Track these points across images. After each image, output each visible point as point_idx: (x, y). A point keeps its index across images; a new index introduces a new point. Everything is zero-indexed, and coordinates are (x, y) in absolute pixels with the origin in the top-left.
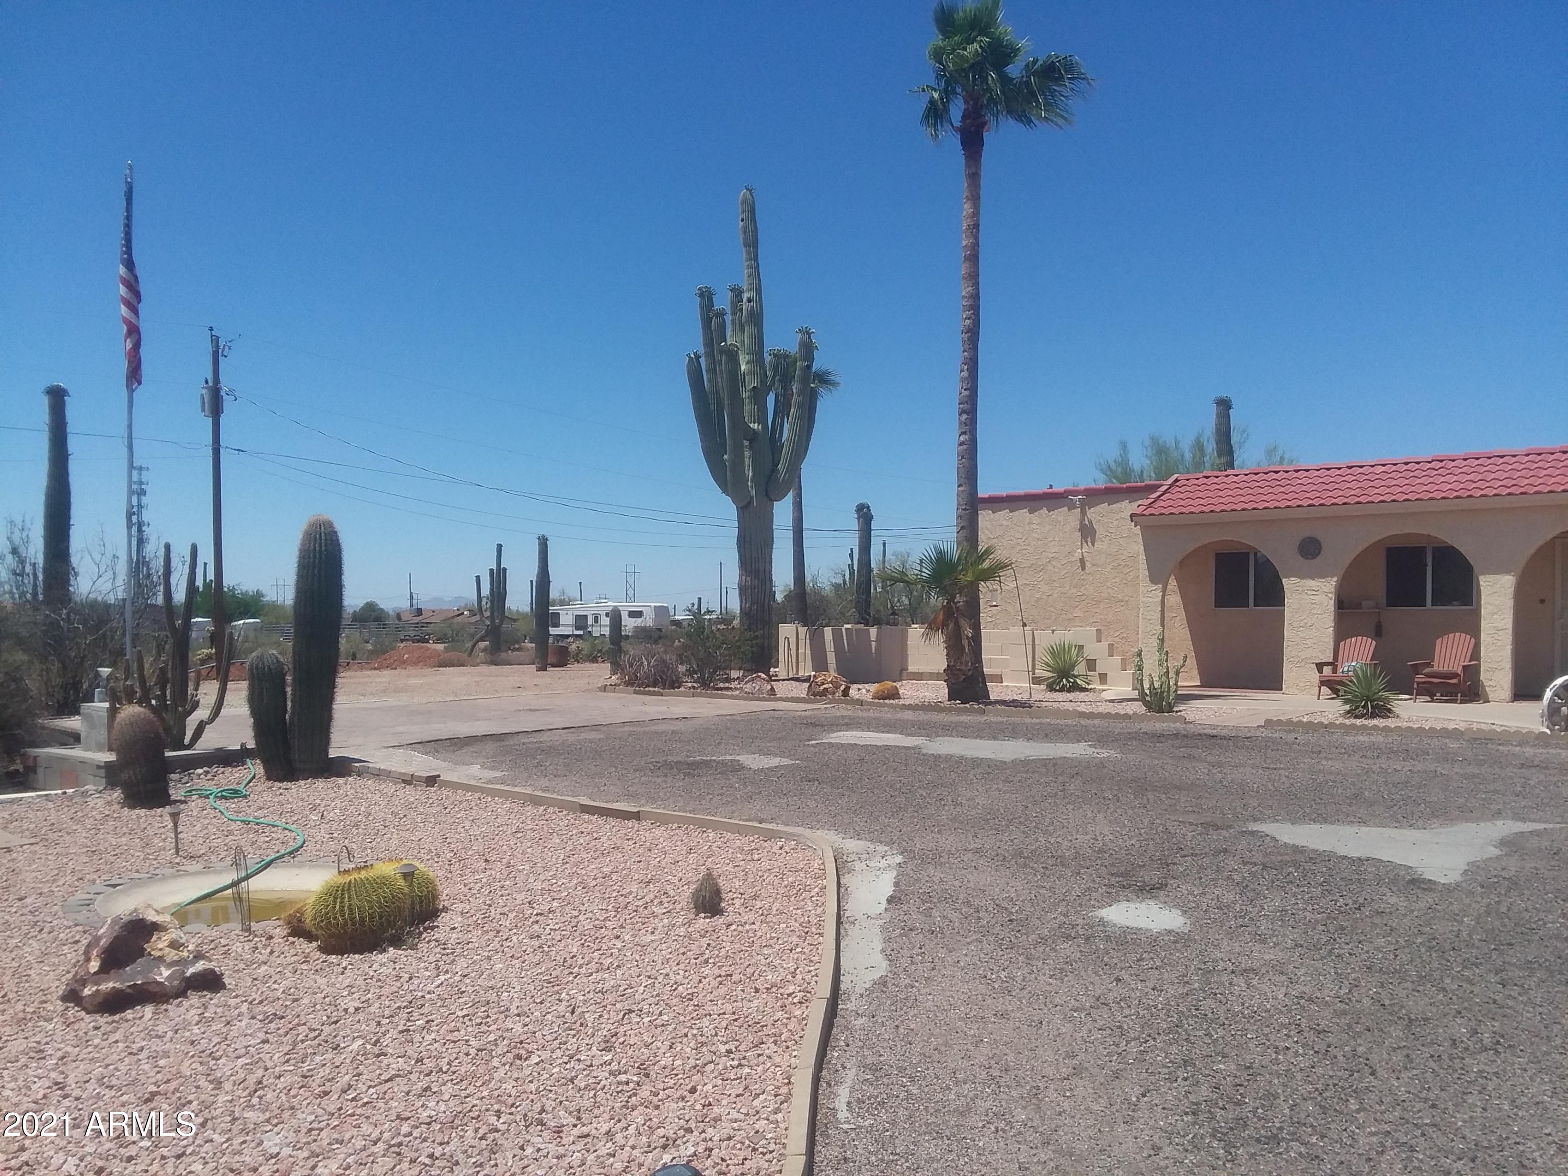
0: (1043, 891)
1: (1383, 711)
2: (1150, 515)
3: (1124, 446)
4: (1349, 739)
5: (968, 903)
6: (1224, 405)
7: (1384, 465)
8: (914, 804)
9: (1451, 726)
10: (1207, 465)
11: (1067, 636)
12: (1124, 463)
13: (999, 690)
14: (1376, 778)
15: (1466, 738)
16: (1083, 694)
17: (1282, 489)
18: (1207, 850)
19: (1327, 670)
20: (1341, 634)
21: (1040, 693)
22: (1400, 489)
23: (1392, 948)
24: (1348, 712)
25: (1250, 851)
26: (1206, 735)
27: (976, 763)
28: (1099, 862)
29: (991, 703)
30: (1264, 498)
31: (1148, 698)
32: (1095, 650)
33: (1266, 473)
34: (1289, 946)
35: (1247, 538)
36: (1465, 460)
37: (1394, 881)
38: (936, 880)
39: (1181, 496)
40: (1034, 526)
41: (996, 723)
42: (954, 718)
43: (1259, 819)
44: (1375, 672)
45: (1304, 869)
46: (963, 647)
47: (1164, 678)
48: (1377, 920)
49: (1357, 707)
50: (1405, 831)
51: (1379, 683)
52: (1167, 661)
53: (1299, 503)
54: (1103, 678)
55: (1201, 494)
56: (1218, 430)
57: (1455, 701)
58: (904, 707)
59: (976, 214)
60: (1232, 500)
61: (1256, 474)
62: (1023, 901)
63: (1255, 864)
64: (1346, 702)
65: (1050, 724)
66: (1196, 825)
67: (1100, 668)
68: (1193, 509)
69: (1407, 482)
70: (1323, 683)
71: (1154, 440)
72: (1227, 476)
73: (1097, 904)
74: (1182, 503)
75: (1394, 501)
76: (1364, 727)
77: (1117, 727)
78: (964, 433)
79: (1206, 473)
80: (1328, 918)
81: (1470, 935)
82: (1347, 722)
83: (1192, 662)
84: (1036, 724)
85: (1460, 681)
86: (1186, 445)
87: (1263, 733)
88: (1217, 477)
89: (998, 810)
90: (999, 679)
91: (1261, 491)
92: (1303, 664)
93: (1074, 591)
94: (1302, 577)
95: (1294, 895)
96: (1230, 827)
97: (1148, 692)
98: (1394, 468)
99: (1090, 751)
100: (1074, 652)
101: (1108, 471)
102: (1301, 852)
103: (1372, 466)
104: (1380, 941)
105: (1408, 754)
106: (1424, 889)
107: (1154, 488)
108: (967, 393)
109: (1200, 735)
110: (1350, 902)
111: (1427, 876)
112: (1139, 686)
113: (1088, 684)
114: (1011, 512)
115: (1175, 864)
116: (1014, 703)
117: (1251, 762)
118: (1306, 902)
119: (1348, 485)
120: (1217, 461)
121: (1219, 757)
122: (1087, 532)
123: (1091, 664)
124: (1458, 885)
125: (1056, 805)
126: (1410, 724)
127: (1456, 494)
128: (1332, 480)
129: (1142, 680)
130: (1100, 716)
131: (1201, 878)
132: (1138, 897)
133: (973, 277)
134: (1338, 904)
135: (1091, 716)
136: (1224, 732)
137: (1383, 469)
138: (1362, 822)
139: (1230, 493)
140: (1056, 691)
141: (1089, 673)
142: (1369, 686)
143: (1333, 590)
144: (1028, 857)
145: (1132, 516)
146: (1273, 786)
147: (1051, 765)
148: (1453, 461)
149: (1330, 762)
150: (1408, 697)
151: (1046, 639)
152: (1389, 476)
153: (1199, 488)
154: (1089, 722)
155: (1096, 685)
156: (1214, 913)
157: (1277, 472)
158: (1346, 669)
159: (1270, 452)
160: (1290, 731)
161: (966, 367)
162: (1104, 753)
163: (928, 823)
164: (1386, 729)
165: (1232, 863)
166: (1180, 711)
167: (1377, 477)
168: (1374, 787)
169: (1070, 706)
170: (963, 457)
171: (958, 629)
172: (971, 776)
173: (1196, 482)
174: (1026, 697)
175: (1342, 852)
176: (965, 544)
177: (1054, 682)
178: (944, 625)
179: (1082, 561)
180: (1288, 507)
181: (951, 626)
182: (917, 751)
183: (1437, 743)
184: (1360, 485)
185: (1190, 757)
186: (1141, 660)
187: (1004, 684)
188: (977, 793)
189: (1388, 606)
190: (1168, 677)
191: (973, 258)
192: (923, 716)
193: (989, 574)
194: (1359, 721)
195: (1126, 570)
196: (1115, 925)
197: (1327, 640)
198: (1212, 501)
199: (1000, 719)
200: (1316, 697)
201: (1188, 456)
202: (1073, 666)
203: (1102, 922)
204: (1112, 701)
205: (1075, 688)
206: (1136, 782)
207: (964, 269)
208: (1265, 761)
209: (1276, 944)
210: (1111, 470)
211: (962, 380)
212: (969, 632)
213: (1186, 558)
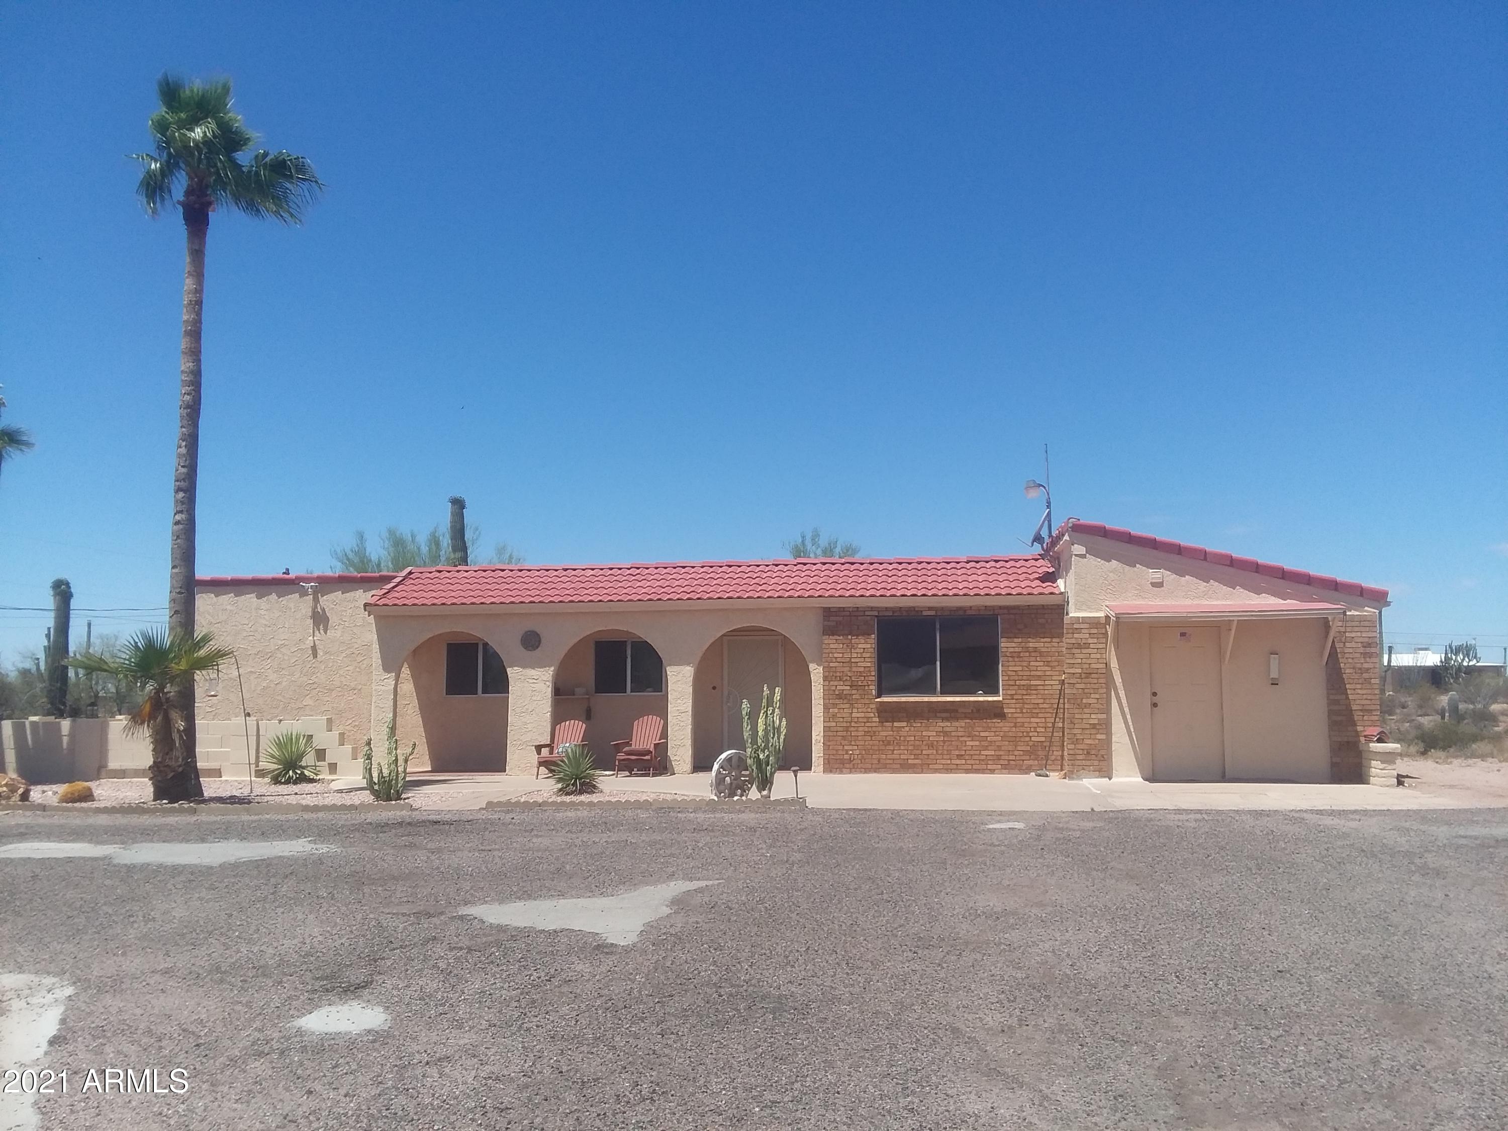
0: (238, 1007)
1: (588, 787)
2: (384, 605)
3: (361, 536)
4: (560, 816)
5: (149, 1032)
6: (459, 505)
7: (593, 569)
8: (97, 923)
9: (644, 798)
10: (443, 559)
11: (295, 726)
12: (361, 553)
13: (214, 786)
14: (577, 851)
15: (653, 807)
16: (311, 785)
17: (508, 586)
18: (416, 940)
19: (545, 752)
20: (558, 718)
21: (263, 787)
22: (605, 591)
23: (575, 1013)
24: (560, 790)
25: (458, 936)
26: (429, 821)
27: (176, 870)
28: (304, 967)
29: (204, 801)
30: (491, 593)
31: (376, 787)
32: (324, 739)
33: (494, 571)
34: (483, 1028)
35: (477, 631)
36: (656, 568)
37: (582, 949)
38: (114, 1010)
39: (415, 588)
40: (262, 612)
41: (208, 823)
42: (159, 820)
43: (470, 902)
44: (583, 752)
45: (505, 948)
46: (173, 741)
47: (393, 766)
48: (565, 989)
49: (568, 785)
50: (596, 899)
51: (586, 762)
52: (396, 749)
53: (522, 599)
54: (333, 768)
55: (433, 588)
56: (453, 527)
57: (647, 775)
58: (98, 811)
59: (199, 291)
60: (462, 594)
61: (485, 571)
62: (214, 1022)
63: (461, 949)
64: (559, 780)
65: (269, 821)
66: (409, 915)
67: (330, 758)
68: (426, 601)
69: (611, 585)
70: (541, 764)
71: (391, 532)
72: (458, 571)
73: (296, 1013)
74: (415, 595)
75: (600, 601)
76: (572, 803)
77: (343, 819)
78: (181, 512)
79: (439, 568)
80: (522, 994)
81: (640, 992)
82: (559, 799)
83: (423, 749)
84: (253, 821)
85: (651, 757)
86: (422, 539)
87: (484, 815)
88: (449, 572)
89: (198, 921)
90: (217, 773)
91: (489, 587)
92: (524, 747)
93: (305, 679)
94: (524, 667)
95: (494, 975)
96: (442, 913)
97: (376, 780)
98: (601, 572)
99: (309, 847)
100: (302, 742)
101: (346, 560)
102: (505, 931)
103: (584, 570)
104: (565, 1009)
105: (607, 826)
106: (607, 953)
107: (391, 578)
108: (184, 470)
109: (423, 821)
110: (543, 974)
111: (610, 941)
112: (367, 776)
113: (317, 775)
114: (236, 596)
115: (383, 959)
116: (233, 800)
117: (469, 845)
118: (504, 981)
119: (564, 586)
120: (452, 556)
121: (439, 842)
122: (320, 620)
123: (321, 754)
124: (634, 945)
125: (264, 909)
126: (610, 799)
127: (649, 597)
128: (550, 580)
129: (370, 769)
130: (325, 808)
131: (407, 970)
132: (341, 1000)
133: (195, 353)
134: (532, 978)
135: (316, 809)
136: (448, 817)
137: (592, 572)
138: (562, 895)
139: (461, 587)
140: (281, 783)
141: (318, 764)
142: (578, 765)
143: (551, 678)
144: (225, 972)
145: (366, 605)
146: (486, 867)
147: (264, 866)
148: (647, 568)
149: (540, 839)
150: (612, 773)
151: (272, 730)
152: (597, 579)
153: (431, 581)
154: (314, 816)
155: (325, 775)
156: (416, 1005)
157: (503, 570)
158: (560, 750)
159: (501, 551)
160: (508, 812)
161: (184, 444)
162: (323, 849)
163: (112, 945)
164: (591, 804)
165: (440, 950)
166: (408, 798)
167: (587, 579)
168: (575, 861)
169: (293, 800)
170: (178, 537)
171: (167, 724)
172: (170, 886)
173: (429, 575)
174: (246, 791)
175: (540, 927)
176: (179, 629)
177: (279, 775)
178: (152, 716)
179: (314, 649)
180: (512, 603)
181: (160, 718)
182: (107, 862)
183: (630, 814)
184: (573, 586)
185: (412, 846)
186: (371, 749)
187: (224, 778)
188: (174, 905)
189: (596, 693)
190: (396, 766)
191: (195, 333)
192: (121, 820)
193: (210, 662)
194: (569, 797)
195: (360, 659)
196: (313, 1033)
197: (545, 724)
198: (443, 594)
199: (213, 818)
200: (535, 777)
201: (424, 549)
202: (301, 756)
203: (300, 1032)
204: (340, 791)
205: (303, 779)
206: (354, 876)
207: (184, 343)
208: (482, 843)
209: (471, 1028)
210: (348, 559)
211: (180, 456)
212: (181, 725)
213: (419, 647)
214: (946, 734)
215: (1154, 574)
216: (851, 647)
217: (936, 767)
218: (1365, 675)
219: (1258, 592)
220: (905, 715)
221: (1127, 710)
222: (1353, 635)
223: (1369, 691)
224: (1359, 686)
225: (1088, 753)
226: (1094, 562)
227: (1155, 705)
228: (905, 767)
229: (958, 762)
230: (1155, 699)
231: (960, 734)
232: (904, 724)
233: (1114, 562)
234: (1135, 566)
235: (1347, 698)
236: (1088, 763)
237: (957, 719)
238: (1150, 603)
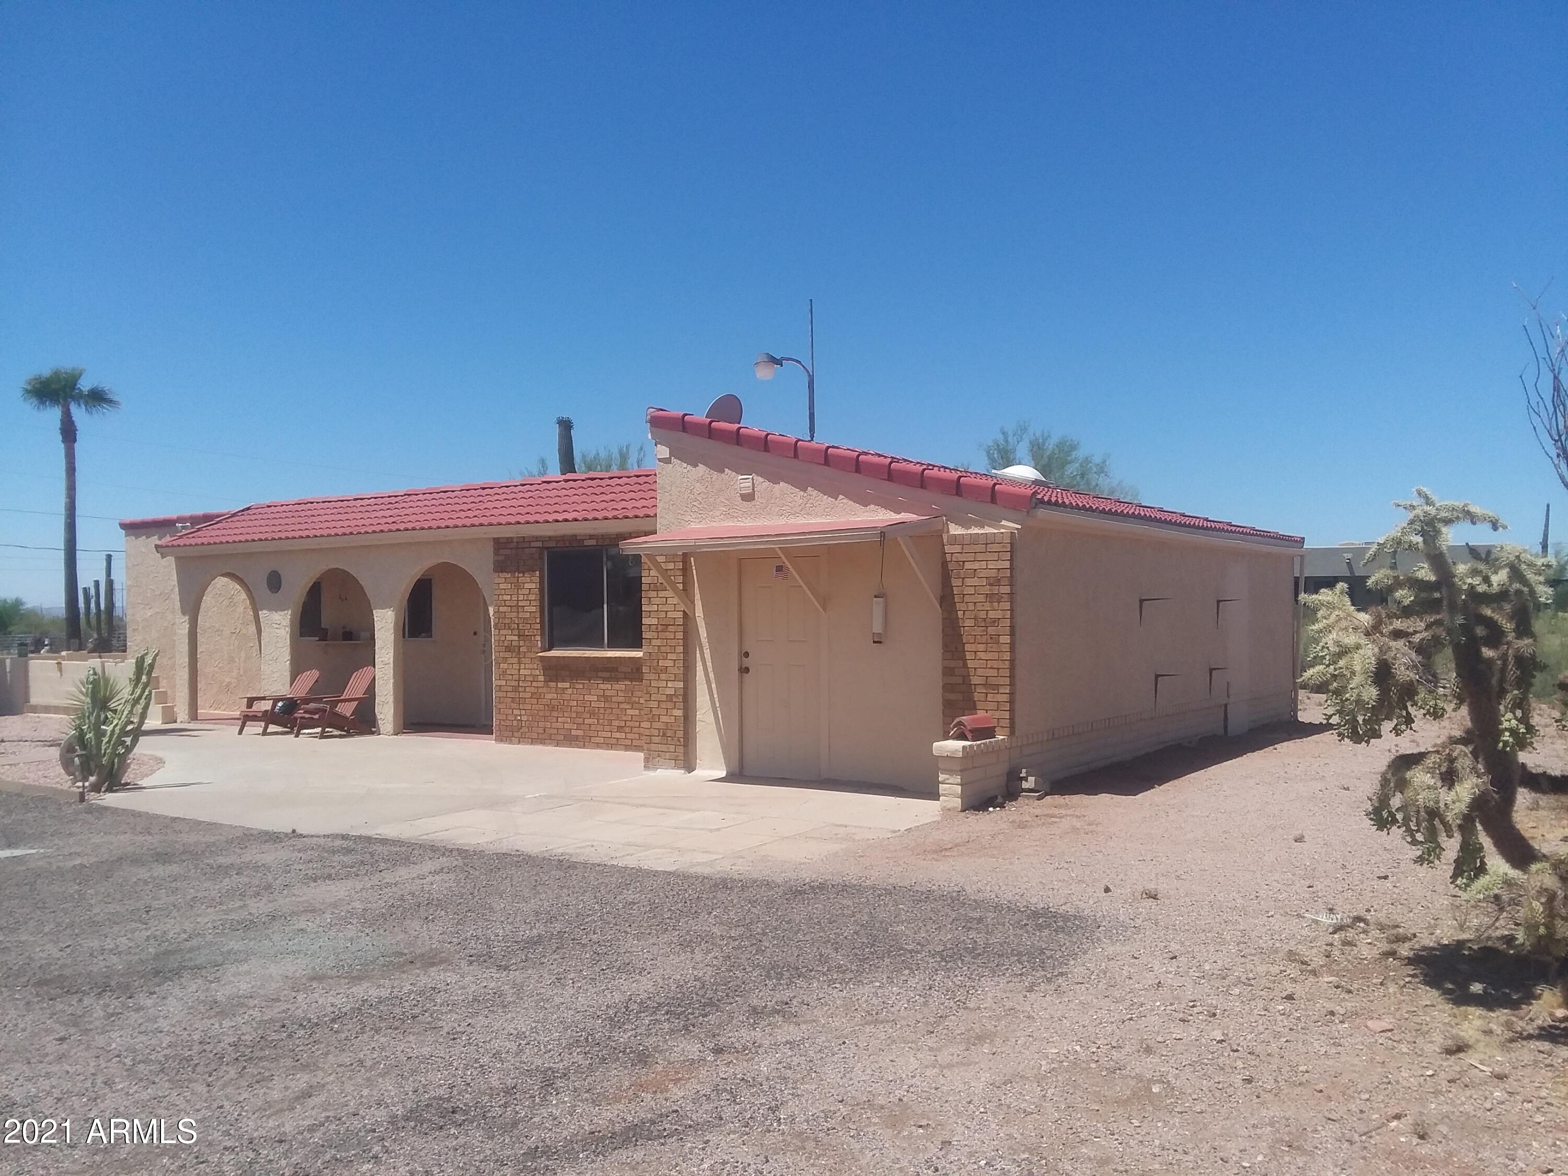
6: (566, 426)
94: (270, 610)
143: (289, 623)
197: (286, 671)
214: (607, 699)
215: (744, 482)
216: (518, 587)
217: (598, 740)
218: (991, 630)
219: (864, 502)
220: (567, 673)
221: (712, 675)
222: (976, 566)
223: (996, 655)
224: (981, 647)
225: (664, 735)
226: (679, 469)
227: (744, 670)
228: (570, 740)
229: (618, 735)
230: (747, 662)
231: (621, 699)
232: (567, 685)
233: (701, 468)
234: (724, 471)
235: (965, 666)
236: (664, 748)
237: (617, 680)
238: (739, 524)
